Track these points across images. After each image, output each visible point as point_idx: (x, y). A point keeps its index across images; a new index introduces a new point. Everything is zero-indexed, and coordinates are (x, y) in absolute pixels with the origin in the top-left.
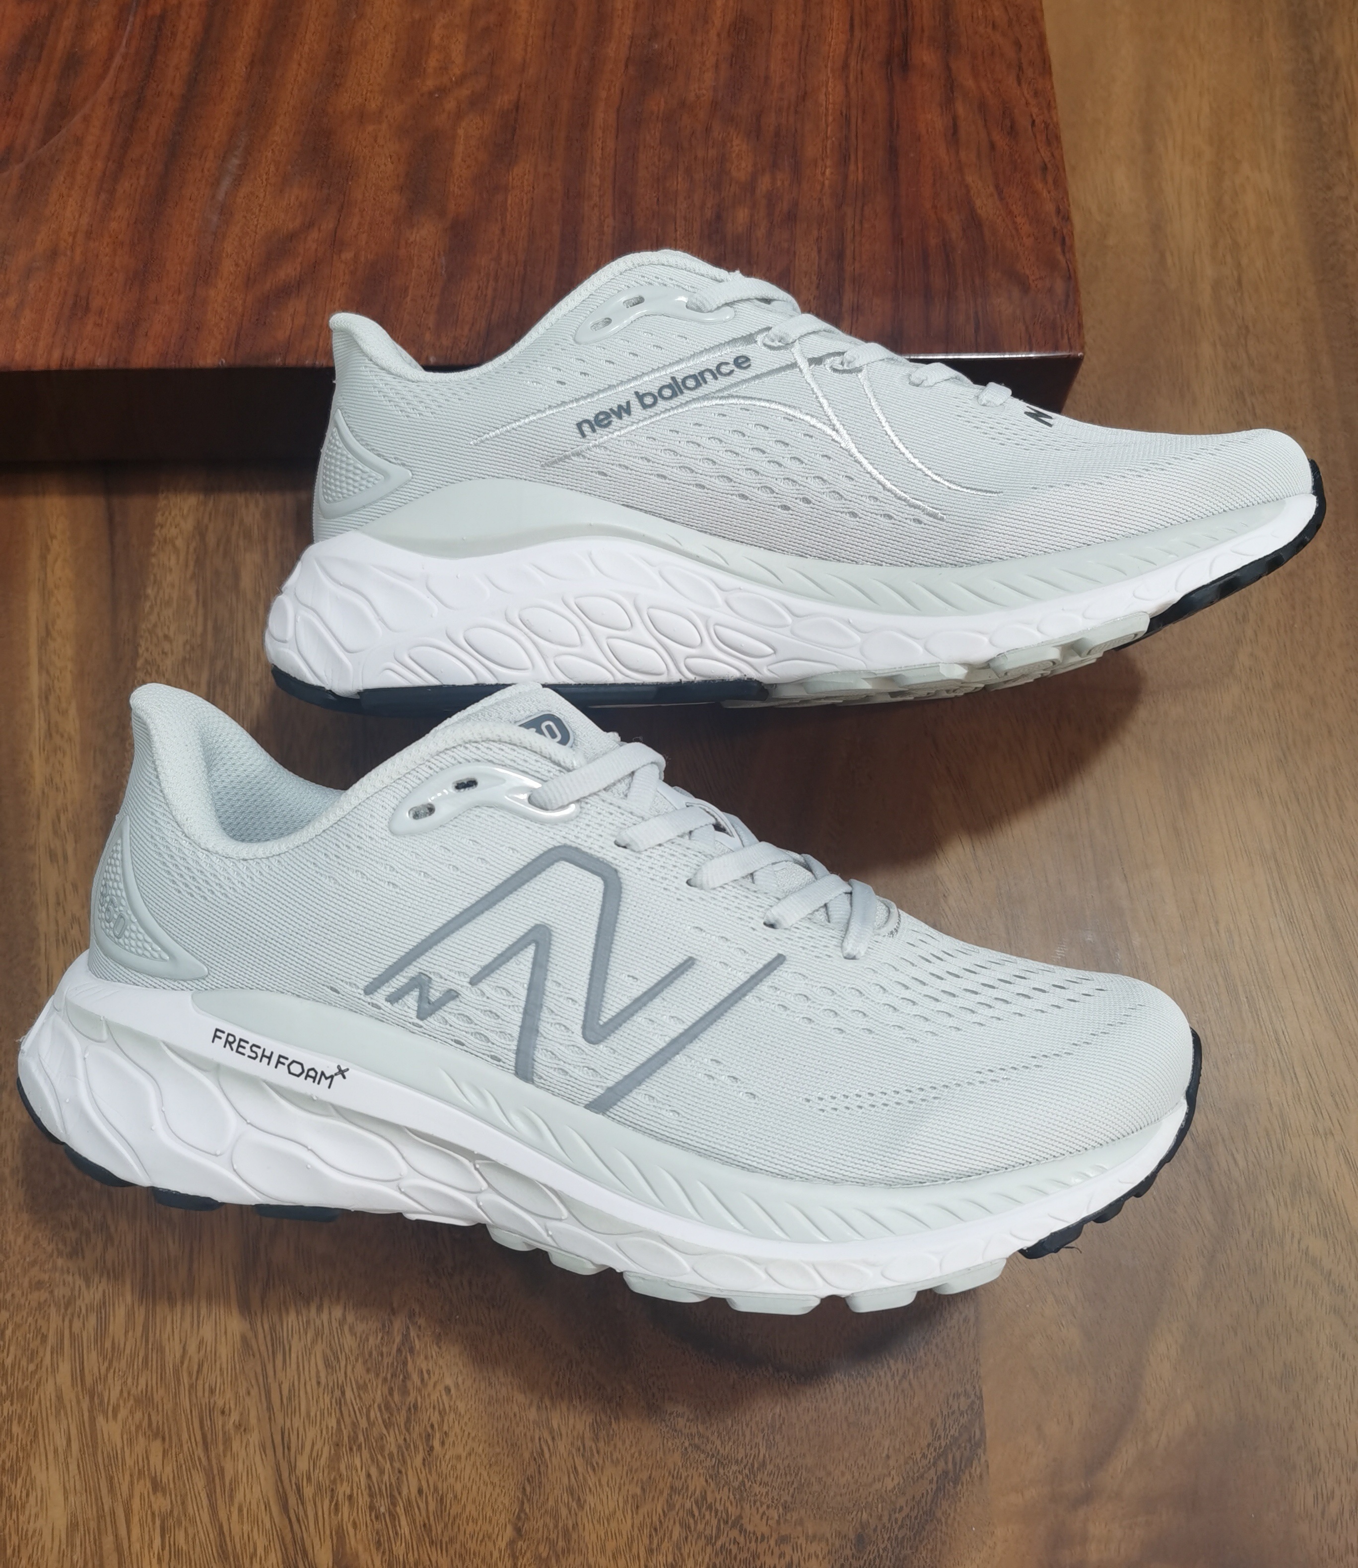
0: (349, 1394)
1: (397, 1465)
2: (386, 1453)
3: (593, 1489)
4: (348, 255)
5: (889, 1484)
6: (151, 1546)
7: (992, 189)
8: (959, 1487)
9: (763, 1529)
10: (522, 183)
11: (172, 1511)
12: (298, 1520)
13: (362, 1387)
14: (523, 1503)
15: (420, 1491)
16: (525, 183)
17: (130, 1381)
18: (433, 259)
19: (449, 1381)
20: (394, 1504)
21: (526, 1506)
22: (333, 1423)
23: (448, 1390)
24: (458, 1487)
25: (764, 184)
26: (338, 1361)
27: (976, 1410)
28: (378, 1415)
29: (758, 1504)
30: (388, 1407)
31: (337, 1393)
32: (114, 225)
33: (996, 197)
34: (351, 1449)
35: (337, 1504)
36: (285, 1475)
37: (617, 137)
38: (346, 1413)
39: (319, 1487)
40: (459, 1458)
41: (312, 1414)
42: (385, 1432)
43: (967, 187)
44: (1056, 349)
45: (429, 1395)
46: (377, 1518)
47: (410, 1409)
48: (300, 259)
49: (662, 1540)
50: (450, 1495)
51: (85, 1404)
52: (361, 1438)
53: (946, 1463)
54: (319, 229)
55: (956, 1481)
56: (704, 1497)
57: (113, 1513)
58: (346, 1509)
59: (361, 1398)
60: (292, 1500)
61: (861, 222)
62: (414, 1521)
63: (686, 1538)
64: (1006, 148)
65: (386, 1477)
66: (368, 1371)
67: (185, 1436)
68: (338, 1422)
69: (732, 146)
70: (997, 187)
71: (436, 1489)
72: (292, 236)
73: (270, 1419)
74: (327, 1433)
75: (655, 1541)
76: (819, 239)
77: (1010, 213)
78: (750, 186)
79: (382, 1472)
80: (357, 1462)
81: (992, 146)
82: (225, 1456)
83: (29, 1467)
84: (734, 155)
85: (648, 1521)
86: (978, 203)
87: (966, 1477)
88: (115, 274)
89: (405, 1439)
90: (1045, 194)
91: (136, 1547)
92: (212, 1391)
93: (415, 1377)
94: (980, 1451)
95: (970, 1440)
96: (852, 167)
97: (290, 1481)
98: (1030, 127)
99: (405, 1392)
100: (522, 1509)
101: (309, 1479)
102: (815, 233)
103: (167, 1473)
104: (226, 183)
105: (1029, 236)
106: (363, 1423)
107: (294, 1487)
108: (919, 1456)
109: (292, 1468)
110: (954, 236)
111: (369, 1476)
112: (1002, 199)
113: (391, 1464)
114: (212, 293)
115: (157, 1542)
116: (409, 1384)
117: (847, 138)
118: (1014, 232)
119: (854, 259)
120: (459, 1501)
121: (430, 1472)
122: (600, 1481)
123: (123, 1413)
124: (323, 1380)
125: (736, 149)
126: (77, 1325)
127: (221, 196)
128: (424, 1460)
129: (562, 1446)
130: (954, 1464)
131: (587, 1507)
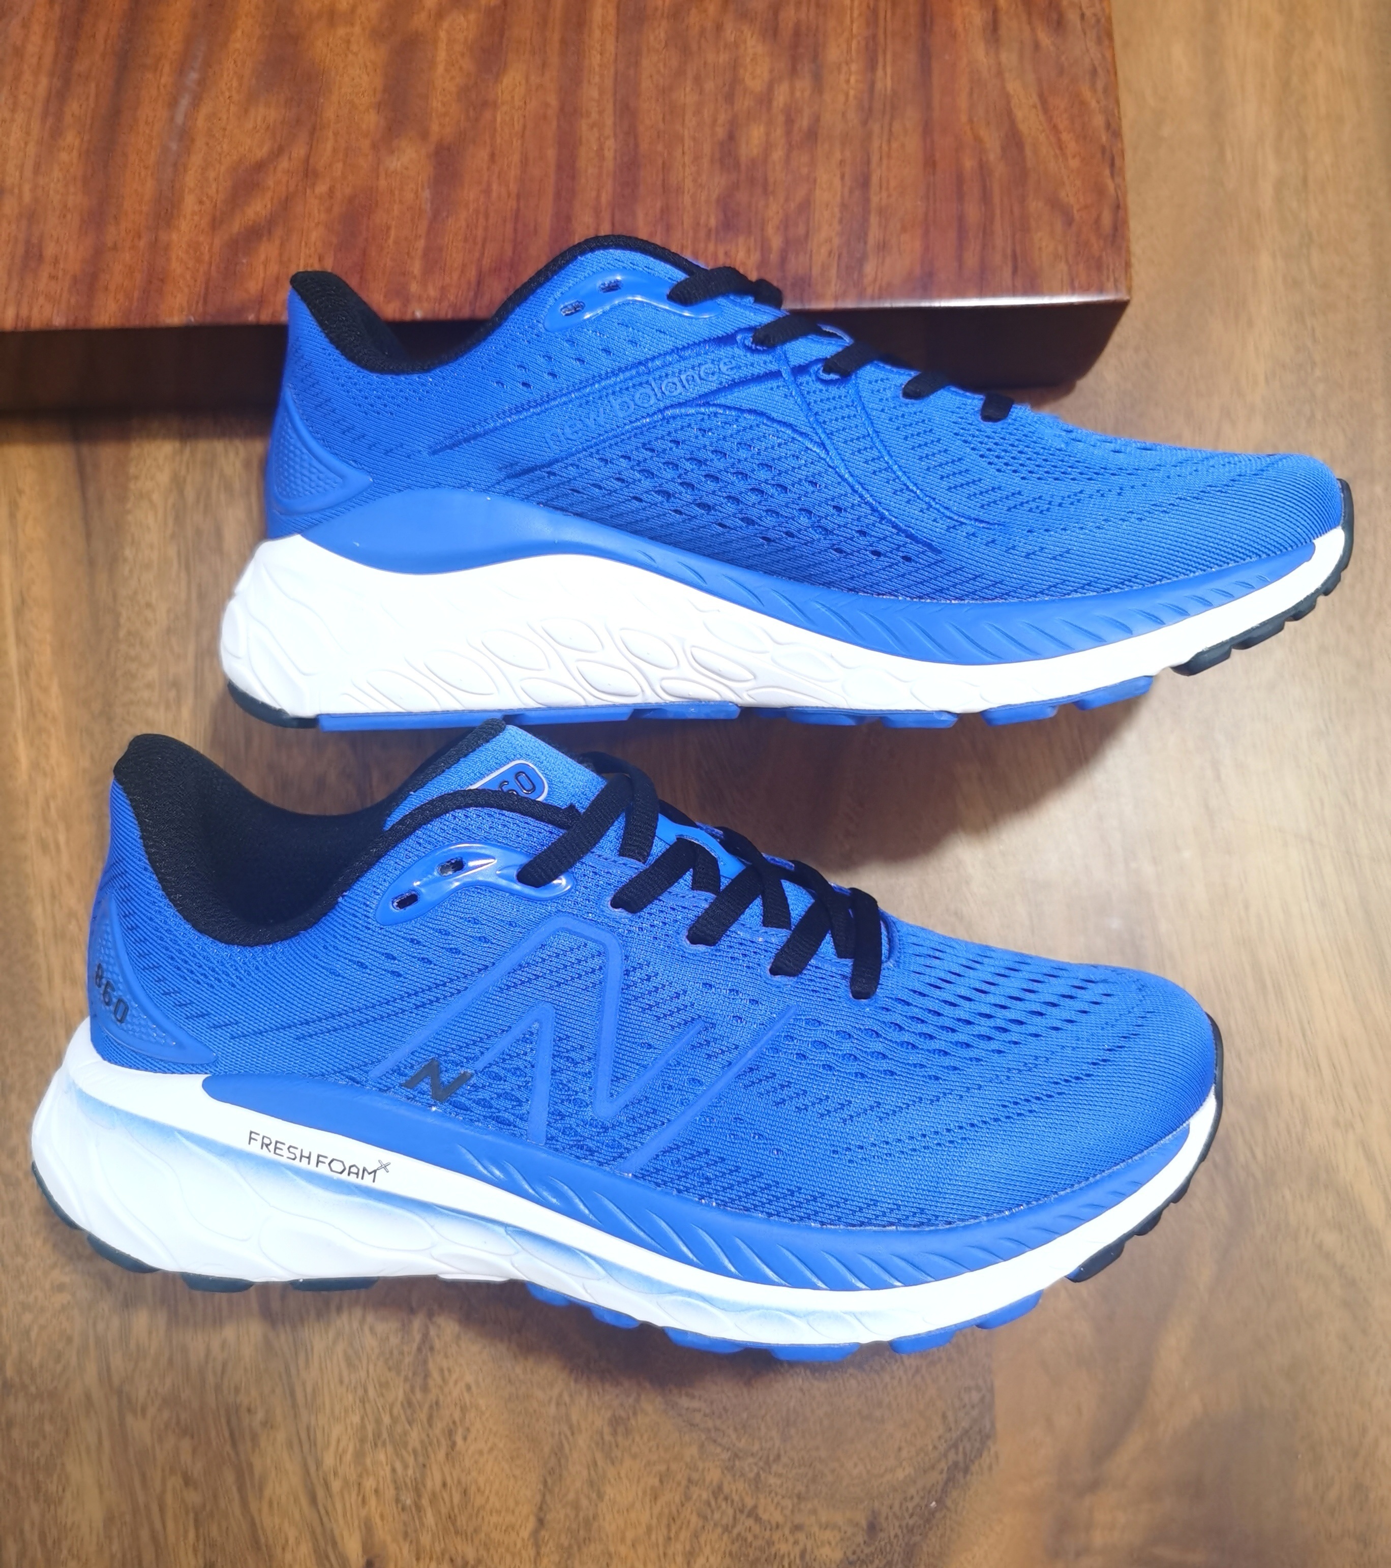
0: (371, 1393)
1: (421, 1459)
2: (410, 1448)
3: (612, 1480)
4: (322, 188)
5: (900, 1475)
6: (186, 1537)
7: (1035, 99)
8: (968, 1477)
9: (778, 1517)
10: (513, 97)
11: (204, 1505)
12: (327, 1513)
13: (384, 1385)
14: (544, 1496)
15: (444, 1485)
16: (516, 98)
17: (156, 1381)
18: (416, 193)
19: (469, 1378)
20: (419, 1496)
21: (548, 1497)
22: (356, 1419)
23: (469, 1388)
24: (481, 1480)
25: (781, 96)
26: (360, 1360)
27: (987, 1404)
28: (402, 1412)
29: (773, 1494)
30: (410, 1404)
31: (360, 1392)
32: (64, 156)
33: (1039, 106)
34: (376, 1445)
35: (364, 1496)
36: (312, 1469)
37: (617, 38)
38: (369, 1410)
39: (346, 1482)
40: (481, 1453)
41: (337, 1411)
42: (407, 1427)
43: (1007, 97)
44: (1101, 290)
45: (450, 1393)
46: (403, 1509)
47: (431, 1407)
48: (269, 194)
49: (681, 1528)
50: (474, 1488)
51: (114, 1402)
52: (385, 1435)
53: (957, 1453)
54: (290, 158)
55: (966, 1470)
56: (720, 1488)
57: (147, 1507)
58: (373, 1502)
59: (383, 1395)
60: (321, 1493)
61: (889, 141)
62: (440, 1513)
63: (704, 1527)
64: (1052, 48)
65: (410, 1472)
66: (390, 1369)
67: (213, 1434)
68: (362, 1419)
69: (746, 49)
70: (1041, 96)
71: (459, 1482)
72: (260, 166)
73: (295, 1416)
74: (352, 1428)
75: (673, 1531)
76: (842, 162)
77: (1055, 128)
78: (766, 99)
79: (406, 1467)
80: (382, 1457)
81: (1037, 46)
82: (253, 1451)
83: (63, 1464)
84: (748, 60)
85: (666, 1511)
86: (1019, 114)
87: (974, 1468)
88: (69, 216)
89: (428, 1435)
90: (1093, 104)
91: (172, 1539)
92: (237, 1390)
93: (435, 1374)
94: (990, 1443)
95: (980, 1431)
96: (880, 73)
97: (318, 1475)
98: (1078, 22)
99: (425, 1389)
100: (543, 1501)
101: (335, 1474)
102: (838, 156)
103: (197, 1469)
104: (185, 102)
105: (1074, 157)
106: (387, 1420)
107: (322, 1481)
108: (930, 1447)
109: (319, 1464)
110: (992, 157)
111: (394, 1470)
112: (1046, 111)
113: (416, 1459)
114: (175, 236)
115: (192, 1535)
116: (431, 1383)
117: (874, 37)
118: (1058, 152)
119: (881, 187)
120: (483, 1493)
121: (454, 1466)
122: (619, 1473)
123: (151, 1411)
124: (346, 1380)
125: (750, 51)
126: (101, 1326)
127: (179, 119)
128: (447, 1455)
129: (582, 1441)
130: (965, 1454)
131: (607, 1498)
